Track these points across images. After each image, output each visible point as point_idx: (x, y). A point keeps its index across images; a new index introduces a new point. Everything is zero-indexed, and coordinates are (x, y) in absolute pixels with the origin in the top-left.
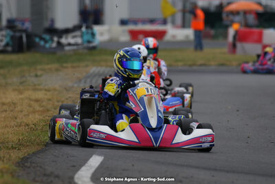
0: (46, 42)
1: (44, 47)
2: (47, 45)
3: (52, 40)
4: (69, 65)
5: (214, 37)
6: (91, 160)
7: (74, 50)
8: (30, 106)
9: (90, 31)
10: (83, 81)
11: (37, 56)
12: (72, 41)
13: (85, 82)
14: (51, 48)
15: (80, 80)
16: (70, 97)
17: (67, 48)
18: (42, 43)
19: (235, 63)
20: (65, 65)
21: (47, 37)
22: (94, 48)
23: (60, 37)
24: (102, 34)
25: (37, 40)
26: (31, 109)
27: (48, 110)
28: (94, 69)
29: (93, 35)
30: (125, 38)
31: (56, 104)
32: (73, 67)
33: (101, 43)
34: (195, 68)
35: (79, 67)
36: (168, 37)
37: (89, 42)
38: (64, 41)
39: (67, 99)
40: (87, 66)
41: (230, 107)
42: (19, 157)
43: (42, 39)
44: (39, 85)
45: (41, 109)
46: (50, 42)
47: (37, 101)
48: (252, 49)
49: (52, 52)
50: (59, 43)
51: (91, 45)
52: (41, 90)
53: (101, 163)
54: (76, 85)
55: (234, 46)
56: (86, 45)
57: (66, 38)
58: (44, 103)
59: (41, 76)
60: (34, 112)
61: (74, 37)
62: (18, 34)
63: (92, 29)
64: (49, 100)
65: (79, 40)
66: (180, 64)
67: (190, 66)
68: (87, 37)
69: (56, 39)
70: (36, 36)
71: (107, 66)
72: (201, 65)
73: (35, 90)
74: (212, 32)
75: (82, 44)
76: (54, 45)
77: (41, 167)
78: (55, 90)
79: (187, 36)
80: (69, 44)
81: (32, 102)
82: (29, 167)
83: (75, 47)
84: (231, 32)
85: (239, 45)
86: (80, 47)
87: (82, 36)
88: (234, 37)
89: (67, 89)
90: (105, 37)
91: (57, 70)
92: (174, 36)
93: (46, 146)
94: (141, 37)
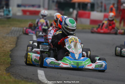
9: (8, 9)
15: (9, 34)
16: (7, 42)
22: (10, 18)
28: (13, 28)
30: (20, 13)
40: (9, 27)
48: (86, 22)
51: (8, 16)
55: (76, 19)
63: (9, 8)
65: (2, 14)
74: (63, 12)
84: (75, 12)
86: (3, 17)
93: (11, 64)
94: (28, 13)
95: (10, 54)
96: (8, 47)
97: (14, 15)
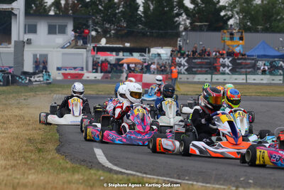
0: (22, 80)
1: (21, 82)
2: (23, 82)
3: (26, 79)
5: (111, 78)
9: (48, 74)
11: (18, 87)
12: (37, 79)
14: (25, 83)
17: (35, 83)
18: (20, 80)
20: (37, 93)
21: (23, 77)
22: (50, 83)
23: (31, 77)
25: (17, 78)
28: (55, 96)
29: (49, 76)
30: (60, 77)
37: (47, 80)
38: (32, 79)
40: (50, 94)
43: (20, 78)
49: (26, 85)
50: (30, 80)
56: (45, 81)
57: (34, 78)
61: (38, 77)
62: (6, 75)
65: (41, 79)
68: (45, 77)
69: (28, 78)
70: (17, 76)
71: (62, 94)
74: (110, 75)
75: (43, 81)
76: (27, 81)
80: (36, 81)
83: (39, 83)
87: (43, 77)
92: (88, 77)
94: (69, 77)
97: (55, 80)
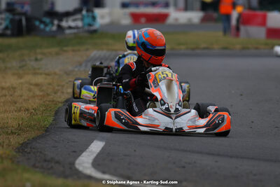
0: (46, 25)
1: (44, 30)
2: (48, 29)
3: (52, 24)
4: (70, 48)
6: (93, 145)
7: (75, 33)
8: (30, 90)
9: (90, 14)
10: (84, 65)
12: (72, 24)
13: (86, 66)
14: (51, 31)
15: (81, 65)
16: (70, 81)
17: (68, 32)
18: (42, 26)
19: (238, 47)
20: (65, 48)
21: (47, 20)
22: (95, 31)
23: (61, 20)
24: (102, 17)
25: (37, 23)
26: (31, 94)
27: (48, 95)
28: (95, 53)
29: (94, 18)
30: (127, 21)
31: (57, 88)
32: (73, 51)
33: (102, 26)
34: (198, 51)
35: (79, 50)
36: (170, 20)
37: (90, 25)
38: (64, 24)
39: (67, 83)
40: (87, 50)
41: (233, 92)
42: (19, 143)
43: (42, 22)
44: (39, 69)
45: (41, 94)
46: (50, 26)
47: (37, 85)
49: (52, 35)
50: (59, 27)
51: (92, 28)
52: (41, 74)
53: (103, 148)
54: (76, 69)
55: (238, 29)
56: (86, 28)
57: (67, 21)
58: (44, 88)
59: (41, 60)
60: (34, 97)
61: (75, 20)
62: (17, 17)
63: (92, 12)
64: (50, 84)
65: (79, 24)
66: (183, 47)
67: (193, 49)
68: (88, 20)
69: (56, 22)
70: (37, 19)
71: (108, 50)
72: (204, 48)
73: (35, 74)
74: (215, 15)
75: (83, 27)
76: (54, 28)
77: (41, 152)
78: (55, 74)
79: (190, 20)
80: (70, 28)
81: (32, 87)
82: (29, 153)
83: (75, 31)
84: (235, 15)
85: (242, 28)
86: (81, 30)
87: (82, 19)
88: (238, 20)
89: (68, 73)
90: (106, 20)
91: (57, 54)
92: (176, 20)
93: (46, 131)
94: (143, 20)
95: (59, 108)
96: (67, 93)
